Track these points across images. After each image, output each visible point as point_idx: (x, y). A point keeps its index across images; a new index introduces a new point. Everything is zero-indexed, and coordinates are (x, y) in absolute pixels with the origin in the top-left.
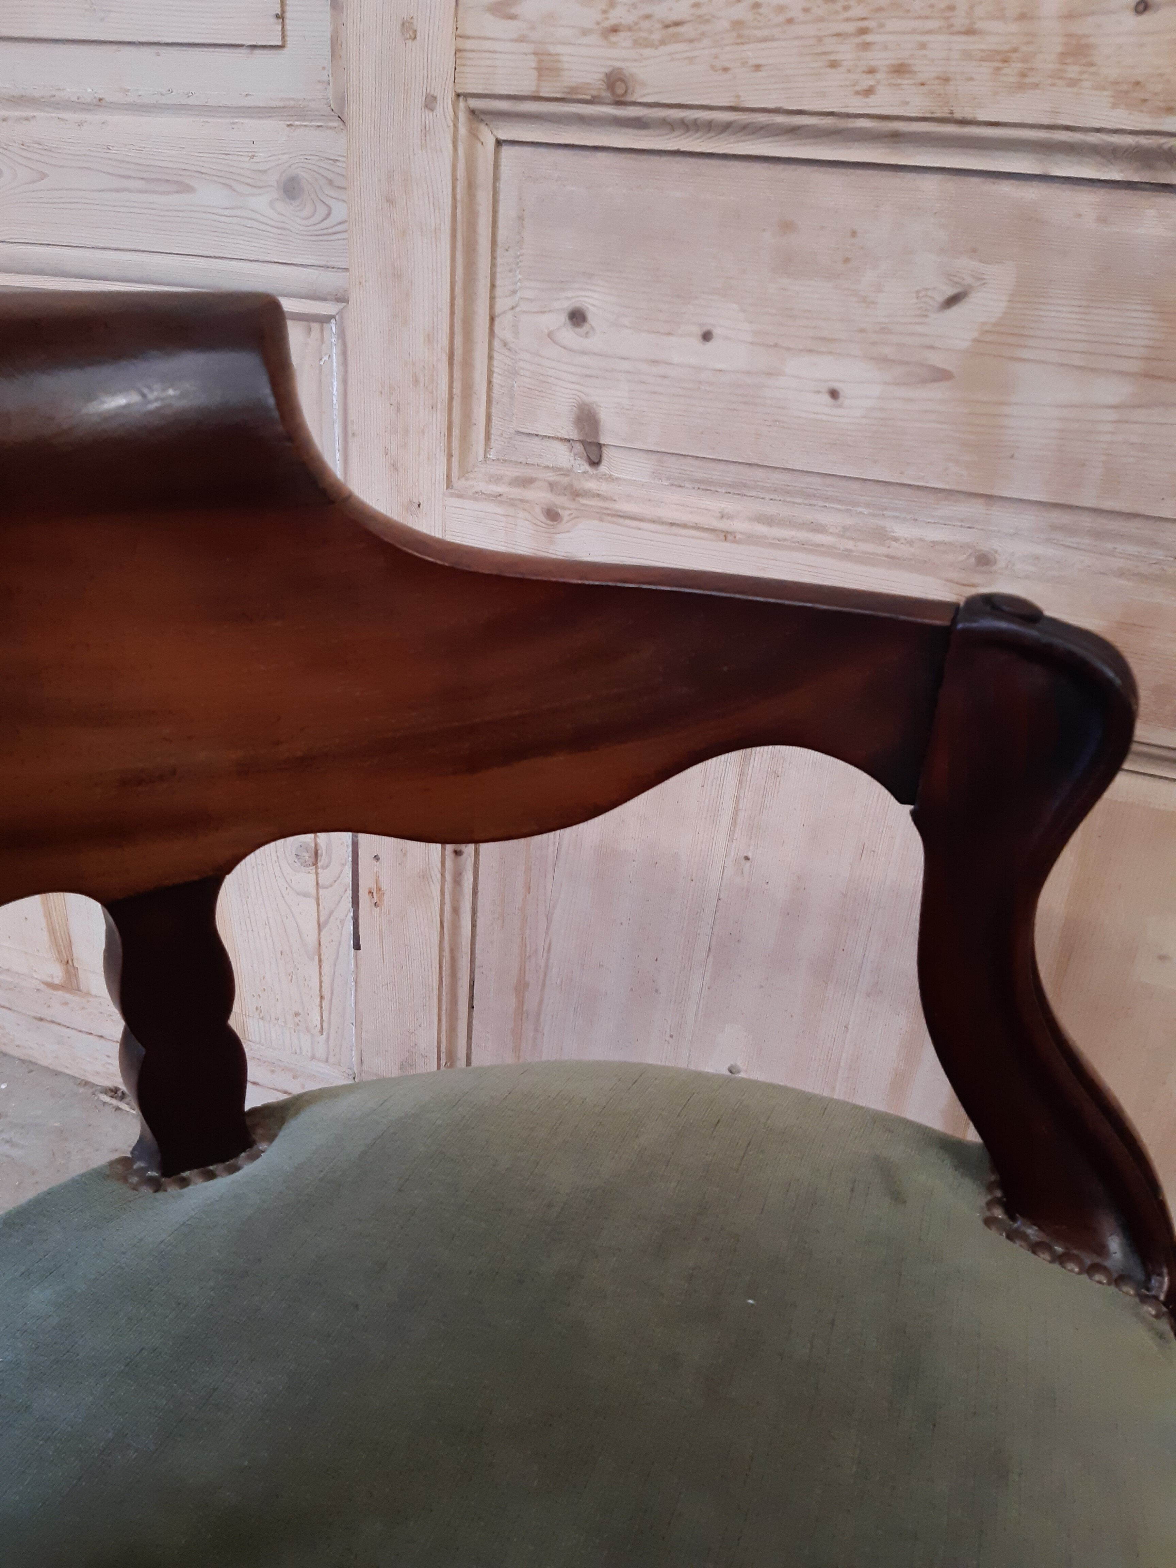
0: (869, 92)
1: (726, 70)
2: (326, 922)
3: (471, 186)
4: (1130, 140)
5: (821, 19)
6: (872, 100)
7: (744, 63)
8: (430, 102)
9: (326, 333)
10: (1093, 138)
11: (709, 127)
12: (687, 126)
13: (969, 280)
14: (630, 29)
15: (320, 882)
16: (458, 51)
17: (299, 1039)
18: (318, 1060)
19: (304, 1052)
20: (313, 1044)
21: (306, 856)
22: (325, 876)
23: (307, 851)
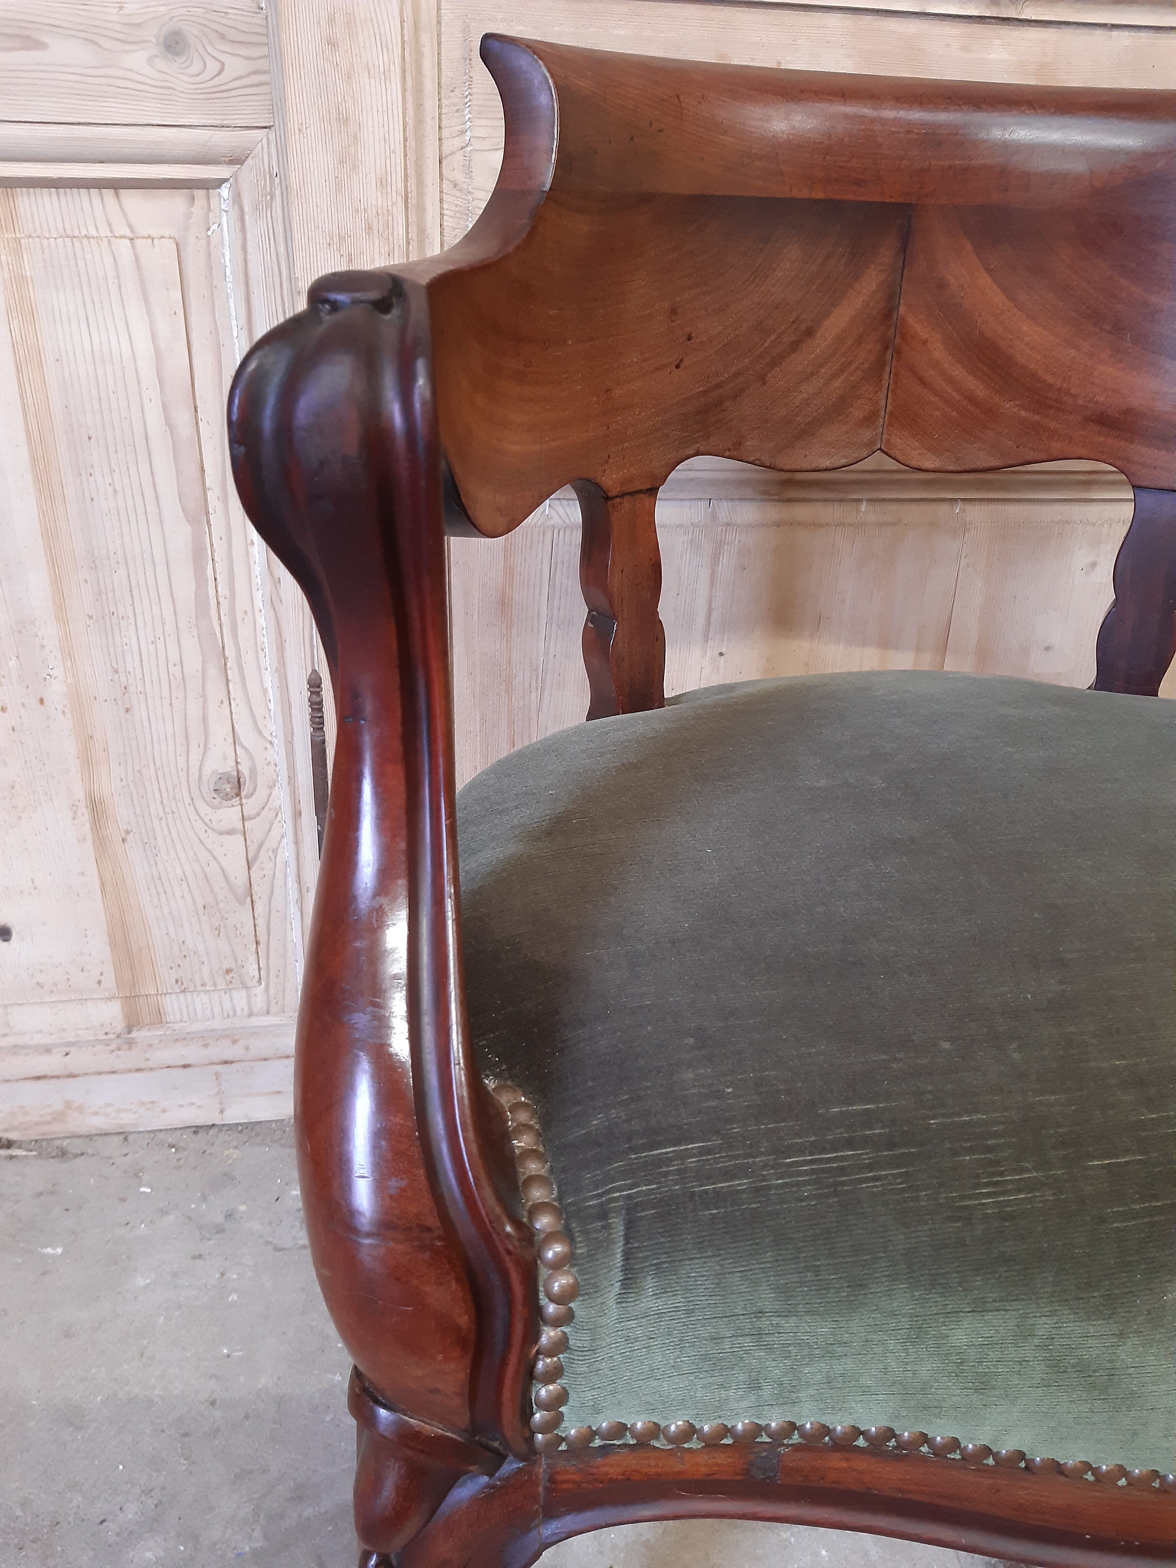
2: (255, 857)
3: (416, 27)
9: (214, 202)
15: (244, 814)
17: (231, 999)
18: (258, 1015)
19: (239, 1012)
20: (249, 998)
21: (228, 788)
22: (251, 805)
23: (229, 782)
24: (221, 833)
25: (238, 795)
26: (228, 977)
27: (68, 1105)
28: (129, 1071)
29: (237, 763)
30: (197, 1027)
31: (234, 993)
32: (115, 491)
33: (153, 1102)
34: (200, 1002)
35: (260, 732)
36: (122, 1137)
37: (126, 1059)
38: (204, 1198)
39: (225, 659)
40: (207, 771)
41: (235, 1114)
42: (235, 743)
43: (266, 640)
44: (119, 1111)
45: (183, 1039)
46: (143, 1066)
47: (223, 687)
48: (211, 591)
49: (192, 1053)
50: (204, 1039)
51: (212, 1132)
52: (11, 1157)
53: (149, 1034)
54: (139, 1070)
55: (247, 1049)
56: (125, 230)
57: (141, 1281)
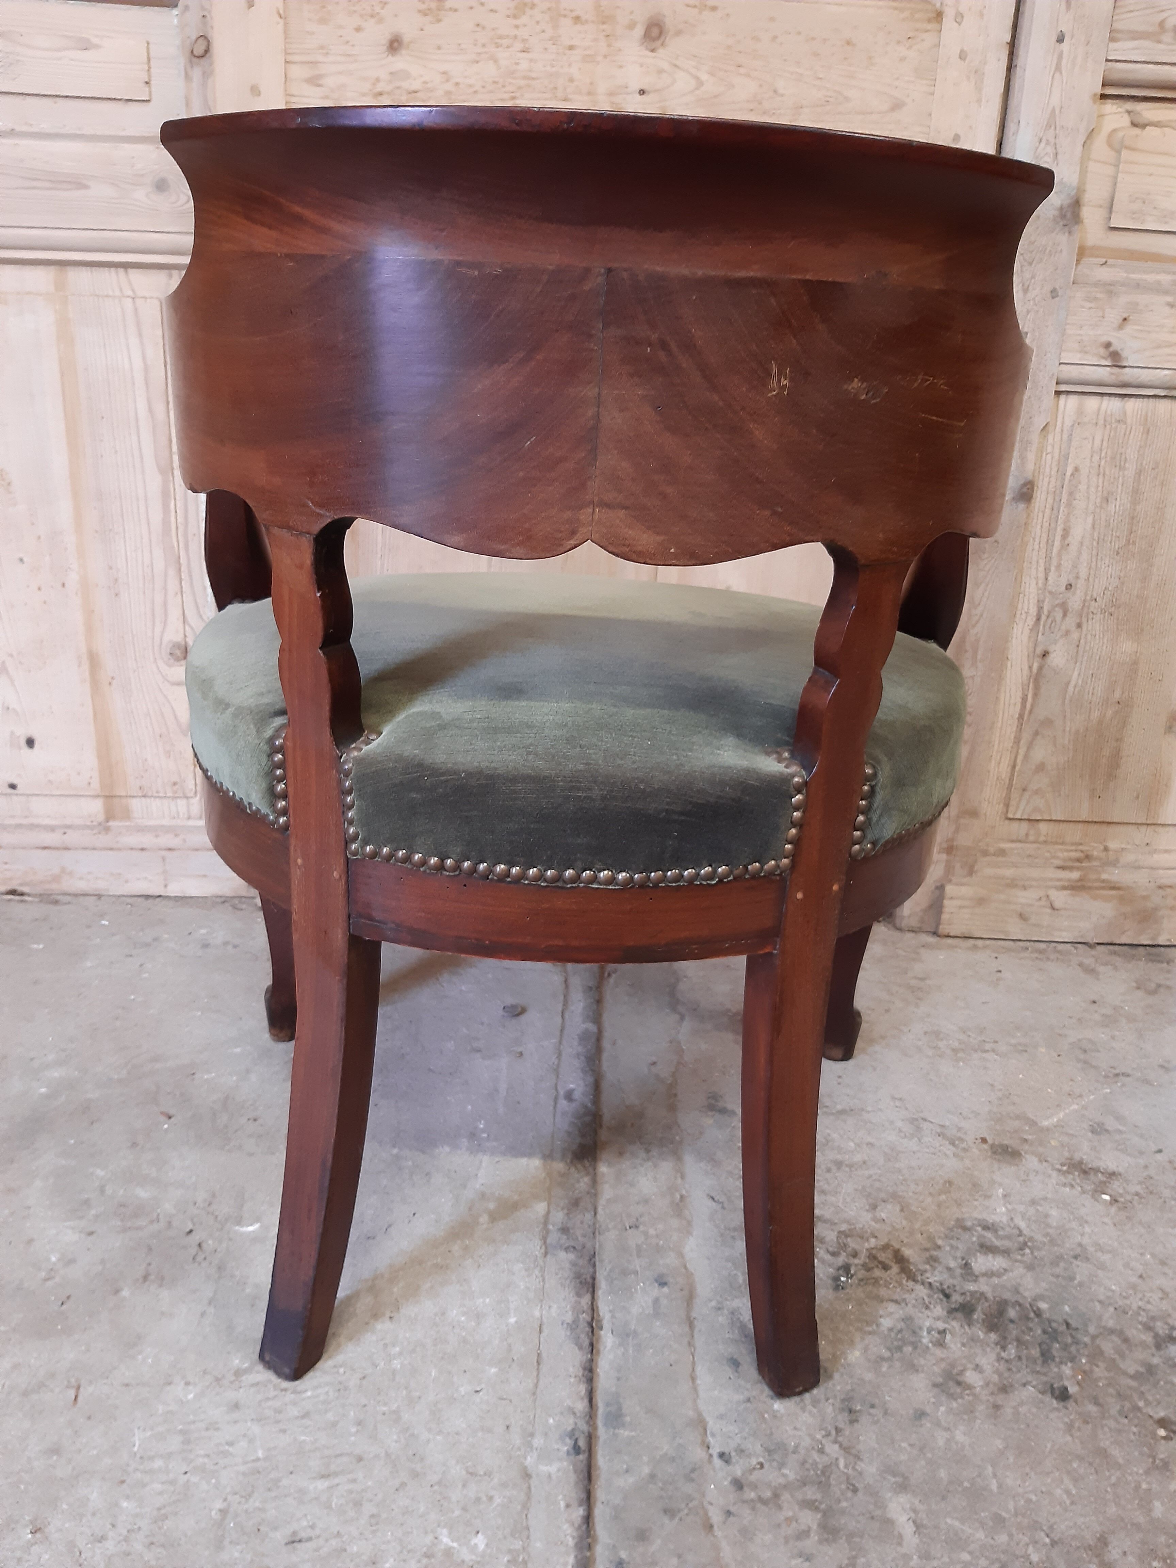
14: (389, 94)
16: (287, 102)
17: (176, 805)
19: (181, 815)
20: (188, 806)
21: (178, 653)
23: (179, 648)
24: (172, 684)
25: (185, 658)
26: (174, 788)
27: (63, 870)
28: (105, 849)
29: (185, 636)
30: (152, 823)
31: (179, 801)
32: (116, 452)
33: (120, 874)
34: (155, 804)
35: (200, 616)
36: (96, 897)
37: (104, 840)
38: (142, 930)
39: (179, 564)
40: (166, 639)
41: (174, 889)
42: (184, 622)
44: (97, 878)
45: (141, 829)
46: (114, 846)
47: (177, 582)
48: (173, 519)
49: (147, 840)
50: (157, 831)
51: (158, 900)
52: (22, 901)
53: (121, 824)
54: (111, 849)
55: (184, 841)
56: (130, 293)
57: (89, 964)
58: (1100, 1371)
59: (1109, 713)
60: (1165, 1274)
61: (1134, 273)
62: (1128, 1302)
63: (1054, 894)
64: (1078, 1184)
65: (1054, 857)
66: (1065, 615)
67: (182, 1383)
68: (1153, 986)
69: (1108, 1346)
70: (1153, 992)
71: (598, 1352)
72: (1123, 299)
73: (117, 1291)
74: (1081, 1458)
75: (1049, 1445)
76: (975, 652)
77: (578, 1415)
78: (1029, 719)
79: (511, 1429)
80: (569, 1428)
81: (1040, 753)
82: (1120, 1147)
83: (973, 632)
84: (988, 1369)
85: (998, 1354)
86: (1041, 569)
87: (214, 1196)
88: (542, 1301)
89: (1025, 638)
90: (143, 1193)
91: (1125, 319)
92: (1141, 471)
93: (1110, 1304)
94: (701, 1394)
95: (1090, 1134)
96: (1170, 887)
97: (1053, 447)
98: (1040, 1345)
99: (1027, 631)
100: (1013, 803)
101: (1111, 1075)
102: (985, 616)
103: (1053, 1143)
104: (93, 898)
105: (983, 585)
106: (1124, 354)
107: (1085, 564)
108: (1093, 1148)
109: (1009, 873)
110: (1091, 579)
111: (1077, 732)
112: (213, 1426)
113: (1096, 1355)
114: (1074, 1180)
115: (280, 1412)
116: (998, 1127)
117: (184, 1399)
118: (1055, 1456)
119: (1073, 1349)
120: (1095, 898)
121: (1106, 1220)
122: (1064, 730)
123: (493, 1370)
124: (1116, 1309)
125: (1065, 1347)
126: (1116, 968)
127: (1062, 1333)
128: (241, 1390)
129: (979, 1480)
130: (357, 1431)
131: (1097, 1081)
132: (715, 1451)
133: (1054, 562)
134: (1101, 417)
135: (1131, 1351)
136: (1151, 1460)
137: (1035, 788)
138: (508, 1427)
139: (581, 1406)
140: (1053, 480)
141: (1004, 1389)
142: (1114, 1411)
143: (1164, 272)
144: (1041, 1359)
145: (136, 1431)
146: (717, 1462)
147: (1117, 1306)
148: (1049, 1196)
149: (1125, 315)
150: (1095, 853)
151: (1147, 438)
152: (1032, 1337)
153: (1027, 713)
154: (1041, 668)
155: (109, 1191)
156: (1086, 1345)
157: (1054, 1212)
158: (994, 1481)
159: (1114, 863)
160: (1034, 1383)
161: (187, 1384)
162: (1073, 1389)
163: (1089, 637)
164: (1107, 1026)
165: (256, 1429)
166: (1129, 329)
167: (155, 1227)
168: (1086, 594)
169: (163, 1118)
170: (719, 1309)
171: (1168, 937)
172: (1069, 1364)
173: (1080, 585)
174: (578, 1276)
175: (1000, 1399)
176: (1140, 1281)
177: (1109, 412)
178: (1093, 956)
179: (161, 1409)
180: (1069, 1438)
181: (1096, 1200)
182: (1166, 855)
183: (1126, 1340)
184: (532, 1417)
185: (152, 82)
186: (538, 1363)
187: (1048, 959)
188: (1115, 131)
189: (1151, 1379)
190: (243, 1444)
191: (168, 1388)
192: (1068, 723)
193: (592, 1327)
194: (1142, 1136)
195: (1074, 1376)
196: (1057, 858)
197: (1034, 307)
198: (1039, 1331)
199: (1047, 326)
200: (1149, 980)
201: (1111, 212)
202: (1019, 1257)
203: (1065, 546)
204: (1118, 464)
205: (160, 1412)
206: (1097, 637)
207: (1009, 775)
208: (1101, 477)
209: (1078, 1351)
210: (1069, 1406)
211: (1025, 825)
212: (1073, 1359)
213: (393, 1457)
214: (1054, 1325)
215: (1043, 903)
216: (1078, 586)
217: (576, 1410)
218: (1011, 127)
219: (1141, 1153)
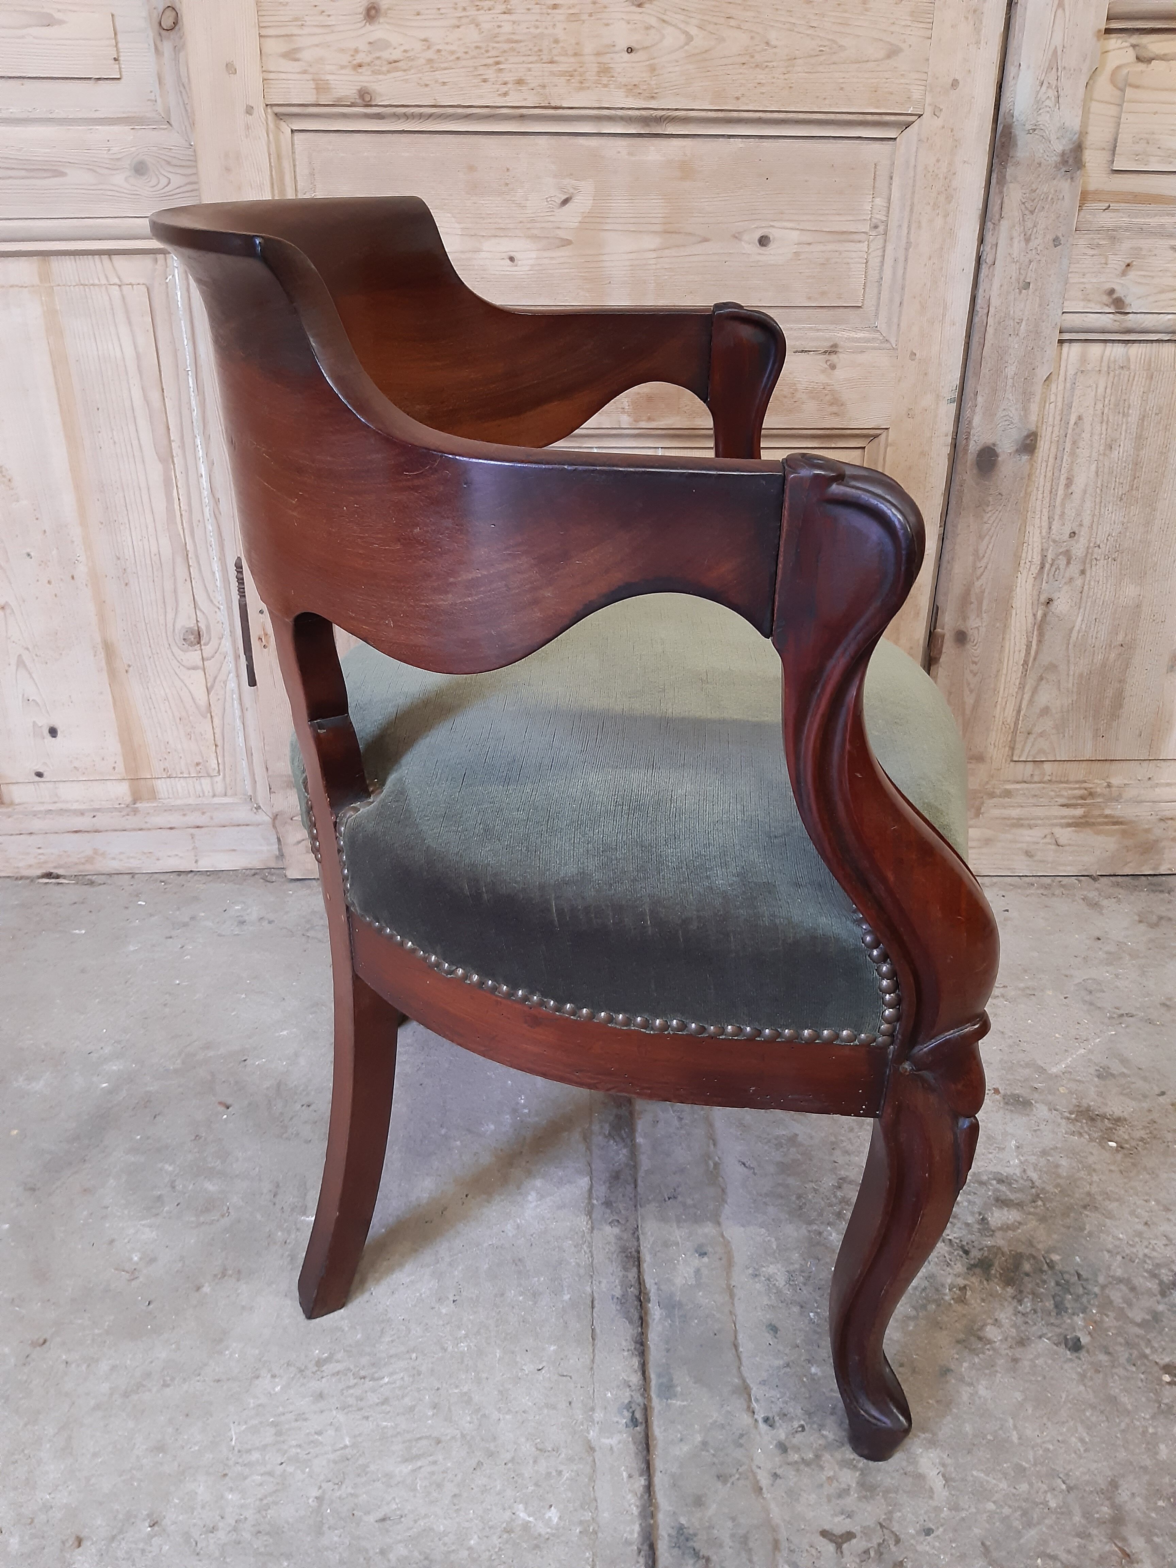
0: (505, 94)
1: (427, 85)
2: (212, 686)
3: (279, 157)
4: (637, 113)
5: (474, 57)
6: (507, 98)
7: (436, 82)
8: (249, 110)
9: (169, 262)
10: (620, 113)
11: (421, 116)
12: (406, 116)
13: (572, 190)
14: (369, 65)
15: (204, 656)
16: (264, 80)
17: (201, 784)
18: (219, 796)
19: (206, 794)
20: (212, 785)
21: (192, 637)
22: (208, 650)
23: (192, 634)
24: (189, 669)
25: (199, 643)
26: (198, 768)
27: (96, 851)
28: (134, 830)
29: (197, 621)
30: (179, 802)
31: (203, 780)
32: (115, 443)
33: (150, 853)
34: (180, 784)
35: (211, 601)
36: (130, 876)
37: (133, 821)
38: (179, 909)
39: (187, 551)
40: (178, 626)
41: (205, 864)
42: (195, 608)
43: (213, 540)
44: (128, 858)
45: (170, 809)
46: (143, 827)
47: (186, 570)
48: (177, 507)
49: (174, 819)
50: (184, 810)
51: (190, 875)
52: (59, 884)
53: (147, 805)
54: (141, 830)
55: (212, 818)
56: (117, 281)
57: (132, 948)
58: (1109, 1321)
59: (1113, 656)
60: (1169, 1220)
61: (1136, 218)
62: (1135, 1250)
63: (1058, 831)
64: (1086, 1132)
65: (1058, 796)
66: (1068, 563)
67: (269, 1376)
68: (1154, 918)
69: (1116, 1296)
70: (1153, 926)
71: (647, 1326)
72: (1127, 245)
73: (198, 1289)
74: (1093, 1407)
75: (1064, 1396)
76: (980, 603)
77: (633, 1388)
78: (1033, 664)
79: (573, 1404)
80: (626, 1401)
81: (1045, 697)
82: (1125, 1092)
83: (978, 584)
84: (1006, 1322)
85: (1016, 1308)
86: (1045, 518)
87: (278, 1186)
88: (592, 1277)
89: (1029, 587)
90: (211, 1187)
91: (1128, 265)
92: (1144, 417)
93: (1118, 1253)
94: (744, 1360)
95: (1096, 1079)
96: (1171, 819)
97: (1056, 395)
98: (1054, 1297)
99: (1031, 580)
100: (1019, 746)
101: (1115, 1016)
102: (989, 567)
103: (1062, 1090)
104: (126, 876)
105: (987, 537)
106: (1127, 301)
107: (1089, 512)
108: (1100, 1094)
109: (1015, 813)
110: (1094, 527)
111: (1081, 676)
112: (301, 1417)
113: (1106, 1305)
114: (1082, 1127)
115: (361, 1400)
116: (1009, 1077)
117: (272, 1392)
118: (1069, 1405)
119: (1084, 1300)
120: (1098, 833)
121: (1112, 1168)
122: (1068, 674)
123: (553, 1348)
124: (1123, 1258)
125: (1078, 1298)
126: (1119, 901)
127: (1074, 1284)
128: (324, 1380)
129: (1001, 1432)
130: (433, 1415)
131: (1103, 1023)
132: (760, 1417)
133: (1058, 511)
134: (1105, 364)
135: (1138, 1299)
136: (1157, 1405)
137: (1040, 731)
138: (570, 1403)
139: (635, 1379)
140: (1056, 429)
141: (1022, 1342)
142: (1122, 1360)
143: (1168, 215)
144: (1055, 1310)
145: (232, 1425)
146: (762, 1426)
147: (1124, 1255)
148: (1059, 1146)
149: (1128, 261)
150: (1098, 790)
151: (1150, 384)
152: (1046, 1289)
153: (1031, 659)
154: (1045, 615)
155: (179, 1187)
156: (1096, 1295)
157: (1064, 1162)
158: (1015, 1433)
159: (1117, 799)
160: (1050, 1335)
161: (274, 1376)
162: (1085, 1340)
163: (1092, 583)
164: (1111, 964)
165: (341, 1417)
166: (1132, 274)
167: (226, 1221)
168: (1089, 541)
169: (221, 1109)
170: (756, 1275)
171: (1169, 866)
172: (1081, 1315)
173: (1084, 532)
174: (624, 1250)
175: (1018, 1352)
176: (1145, 1228)
177: (1112, 359)
178: (1097, 889)
179: (252, 1402)
180: (1082, 1388)
181: (1103, 1148)
182: (1167, 788)
183: (1133, 1289)
184: (591, 1392)
185: (121, 58)
186: (593, 1339)
187: (1054, 894)
188: (1118, 68)
189: (1157, 1326)
190: (331, 1432)
191: (257, 1382)
192: (1072, 667)
193: (640, 1301)
194: (1145, 1079)
195: (1086, 1327)
196: (1062, 796)
197: (1037, 256)
198: (1053, 1284)
199: (1050, 276)
200: (1152, 912)
201: (1114, 154)
202: (1032, 1210)
203: (1069, 495)
204: (1121, 411)
205: (252, 1405)
206: (1101, 582)
207: (1014, 719)
208: (1104, 424)
209: (1089, 1302)
210: (1081, 1356)
211: (1030, 766)
212: (1084, 1310)
213: (468, 1438)
214: (1066, 1276)
215: (1047, 840)
216: (1082, 533)
217: (631, 1384)
218: (1011, 70)
219: (1145, 1096)
